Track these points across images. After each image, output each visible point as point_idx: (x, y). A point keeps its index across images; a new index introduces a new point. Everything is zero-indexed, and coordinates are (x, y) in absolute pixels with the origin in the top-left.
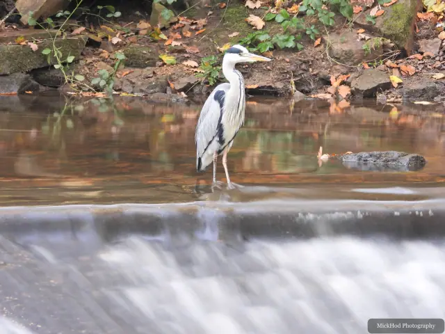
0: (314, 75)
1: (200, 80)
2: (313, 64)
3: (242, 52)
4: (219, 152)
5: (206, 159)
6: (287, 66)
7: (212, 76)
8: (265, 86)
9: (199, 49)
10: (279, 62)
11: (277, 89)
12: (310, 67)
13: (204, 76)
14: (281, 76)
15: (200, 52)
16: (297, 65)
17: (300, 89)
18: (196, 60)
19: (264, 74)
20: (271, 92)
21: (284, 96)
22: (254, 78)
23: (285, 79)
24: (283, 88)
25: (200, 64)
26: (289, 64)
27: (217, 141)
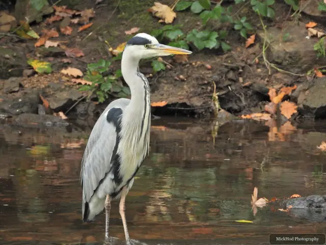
0: (246, 87)
1: (85, 95)
2: (244, 72)
3: (150, 42)
4: (113, 195)
6: (207, 75)
7: (103, 89)
8: (177, 103)
9: (84, 52)
10: (196, 69)
11: (193, 107)
12: (241, 77)
13: (91, 90)
14: (200, 89)
15: (85, 56)
16: (222, 73)
17: (226, 107)
18: (80, 66)
19: (175, 86)
20: (185, 112)
21: (203, 118)
22: (162, 92)
23: (204, 93)
24: (201, 106)
25: (85, 73)
26: (210, 72)
27: (111, 179)
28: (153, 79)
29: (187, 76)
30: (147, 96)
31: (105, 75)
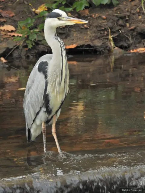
0: (132, 30)
1: (18, 44)
2: (129, 19)
3: (61, 16)
4: (47, 122)
5: (35, 130)
6: (104, 23)
7: (30, 39)
8: (84, 45)
9: (15, 13)
10: (95, 20)
11: (95, 47)
12: (128, 23)
13: (22, 40)
14: (99, 34)
15: (16, 15)
16: (114, 21)
17: (119, 45)
18: (12, 23)
19: (81, 33)
20: (90, 51)
21: (103, 54)
22: (72, 38)
23: (103, 36)
24: (101, 46)
25: (17, 28)
26: (105, 21)
27: (44, 111)
28: (65, 29)
29: (89, 25)
30: (63, 52)
31: (31, 28)
